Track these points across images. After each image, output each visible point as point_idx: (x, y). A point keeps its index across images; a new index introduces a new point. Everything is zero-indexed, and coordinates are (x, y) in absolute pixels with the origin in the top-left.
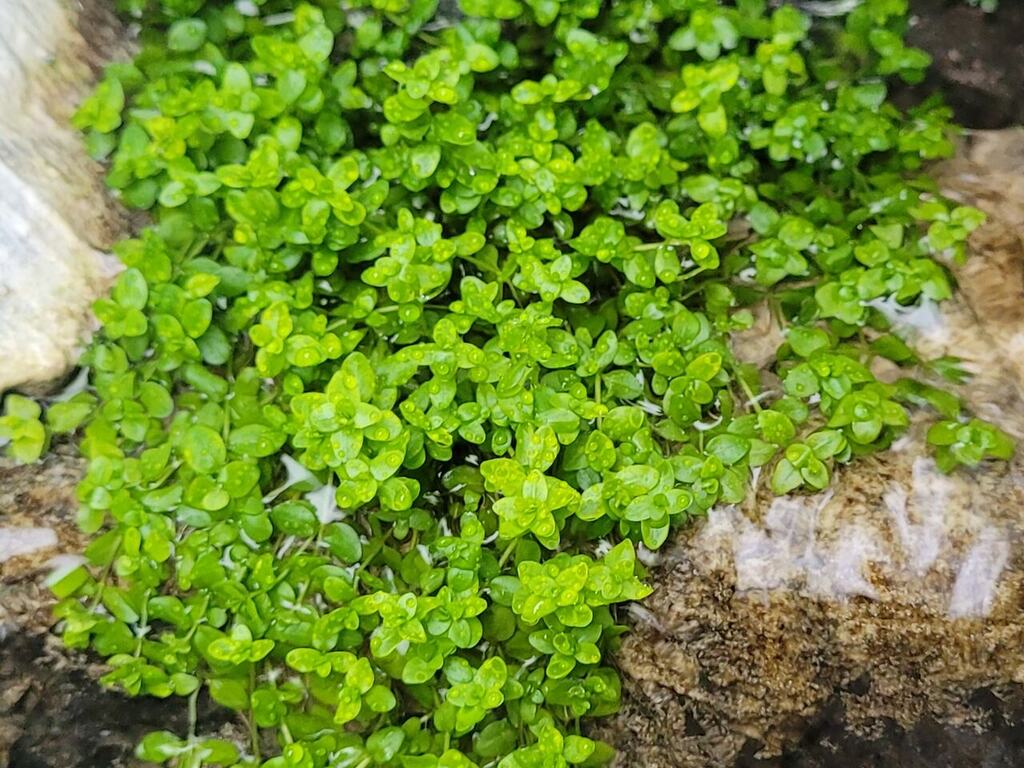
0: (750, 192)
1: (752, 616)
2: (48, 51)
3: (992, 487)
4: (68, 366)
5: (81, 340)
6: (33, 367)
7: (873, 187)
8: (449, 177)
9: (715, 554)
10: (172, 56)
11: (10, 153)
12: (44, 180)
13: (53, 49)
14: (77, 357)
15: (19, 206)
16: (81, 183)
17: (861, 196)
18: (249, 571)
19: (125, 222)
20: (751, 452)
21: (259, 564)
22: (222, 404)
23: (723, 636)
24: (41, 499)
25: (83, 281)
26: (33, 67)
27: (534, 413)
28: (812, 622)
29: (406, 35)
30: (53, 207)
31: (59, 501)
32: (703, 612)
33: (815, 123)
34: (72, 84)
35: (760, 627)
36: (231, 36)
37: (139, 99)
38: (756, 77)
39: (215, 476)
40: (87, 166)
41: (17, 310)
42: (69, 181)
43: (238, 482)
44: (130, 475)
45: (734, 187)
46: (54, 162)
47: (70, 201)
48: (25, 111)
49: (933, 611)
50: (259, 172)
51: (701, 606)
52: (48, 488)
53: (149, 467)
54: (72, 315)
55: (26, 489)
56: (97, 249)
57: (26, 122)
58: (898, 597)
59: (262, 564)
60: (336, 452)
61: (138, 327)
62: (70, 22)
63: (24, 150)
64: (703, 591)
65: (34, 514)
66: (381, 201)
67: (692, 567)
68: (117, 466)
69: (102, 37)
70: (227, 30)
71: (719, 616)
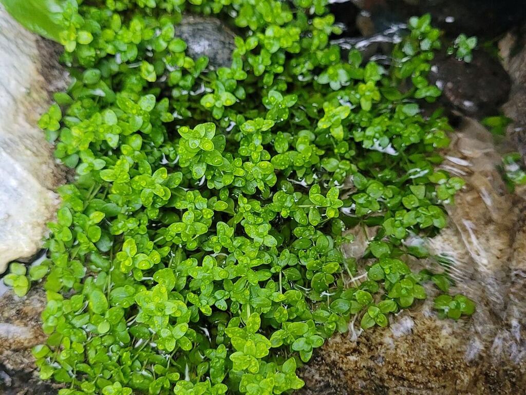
0: (354, 167)
1: (349, 382)
2: (27, 88)
3: (463, 325)
4: (38, 250)
5: (44, 237)
6: (22, 252)
7: (411, 162)
8: (211, 174)
9: (333, 353)
10: (85, 86)
11: (8, 146)
12: (25, 157)
13: (28, 86)
14: (42, 245)
15: (13, 173)
16: (42, 155)
17: (405, 166)
18: (120, 357)
19: (64, 174)
20: (352, 307)
21: (125, 354)
22: (107, 273)
23: (336, 390)
24: (27, 313)
25: (44, 207)
26: (19, 97)
27: (250, 298)
28: (377, 386)
29: (193, 77)
30: (29, 171)
31: (36, 313)
32: (327, 379)
33: (385, 129)
34: (38, 103)
35: (353, 387)
36: (113, 73)
37: (69, 111)
38: (357, 101)
39: (103, 314)
40: (45, 146)
41: (13, 225)
42: (37, 156)
43: (114, 318)
44: (66, 308)
45: (346, 165)
46: (30, 147)
47: (38, 166)
48: (16, 121)
49: (433, 386)
50: (119, 175)
51: (325, 376)
52: (31, 307)
53: (74, 305)
54: (39, 225)
55: (21, 307)
56: (50, 189)
57: (16, 127)
58: (418, 379)
59: (126, 355)
60: (156, 325)
61: (68, 237)
62: (38, 70)
63: (14, 142)
64: (327, 370)
65: (24, 321)
66: (179, 183)
67: (322, 359)
68: (60, 305)
69: (52, 75)
70: (111, 70)
71: (334, 381)
